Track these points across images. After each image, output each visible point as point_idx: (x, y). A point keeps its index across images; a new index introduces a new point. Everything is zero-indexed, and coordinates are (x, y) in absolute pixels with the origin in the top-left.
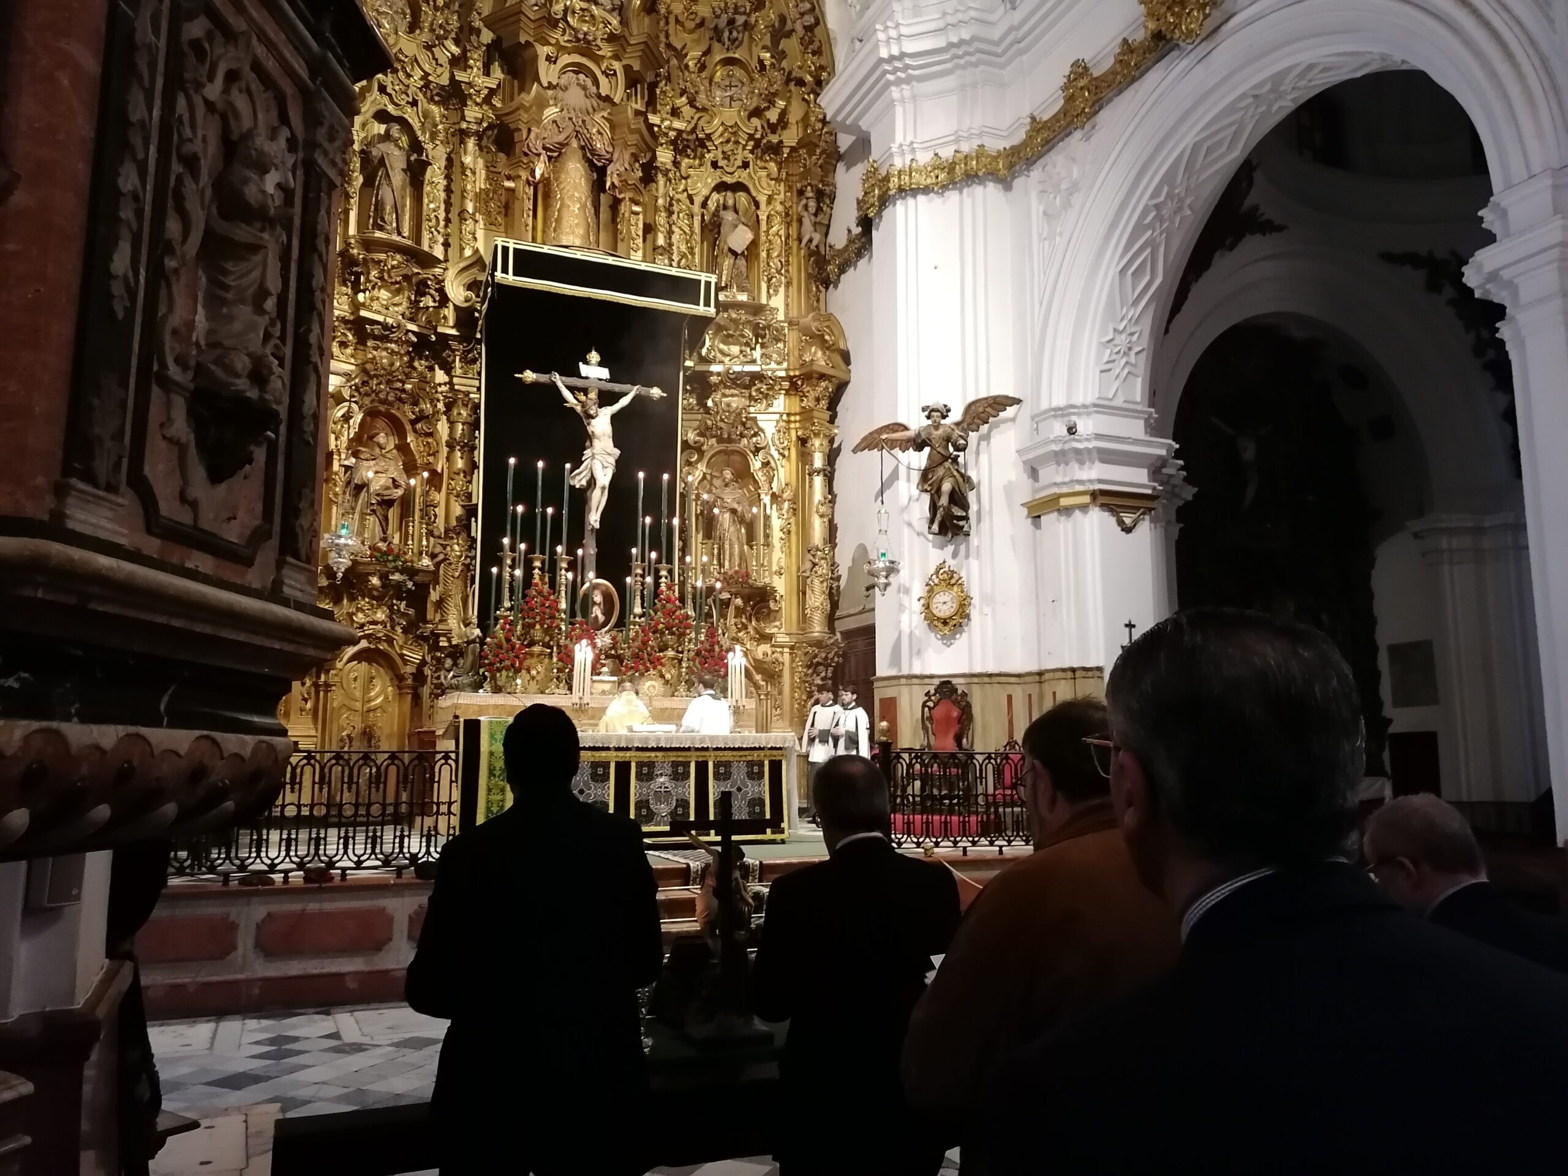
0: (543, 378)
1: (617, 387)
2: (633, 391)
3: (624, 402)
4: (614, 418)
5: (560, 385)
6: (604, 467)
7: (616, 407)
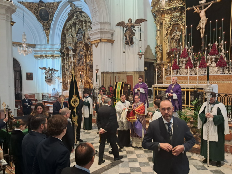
0: (191, 8)
1: (208, 3)
2: (212, 3)
3: (209, 6)
4: (206, 11)
5: (194, 8)
6: (203, 23)
7: (207, 8)
